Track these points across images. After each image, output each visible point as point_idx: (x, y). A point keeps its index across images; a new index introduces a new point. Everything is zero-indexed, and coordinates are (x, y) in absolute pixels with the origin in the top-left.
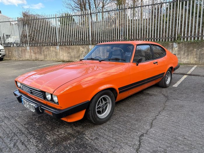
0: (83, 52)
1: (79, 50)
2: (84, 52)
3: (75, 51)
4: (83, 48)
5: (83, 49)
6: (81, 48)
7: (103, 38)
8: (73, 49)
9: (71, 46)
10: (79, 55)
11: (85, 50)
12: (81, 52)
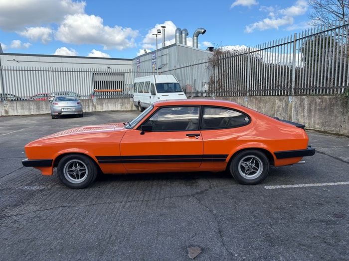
0: (279, 107)
1: (274, 104)
2: (281, 109)
3: (268, 106)
4: (280, 100)
5: (280, 103)
6: (277, 101)
7: (313, 83)
8: (265, 102)
9: (263, 98)
10: (273, 112)
11: (283, 105)
12: (276, 108)
